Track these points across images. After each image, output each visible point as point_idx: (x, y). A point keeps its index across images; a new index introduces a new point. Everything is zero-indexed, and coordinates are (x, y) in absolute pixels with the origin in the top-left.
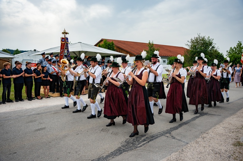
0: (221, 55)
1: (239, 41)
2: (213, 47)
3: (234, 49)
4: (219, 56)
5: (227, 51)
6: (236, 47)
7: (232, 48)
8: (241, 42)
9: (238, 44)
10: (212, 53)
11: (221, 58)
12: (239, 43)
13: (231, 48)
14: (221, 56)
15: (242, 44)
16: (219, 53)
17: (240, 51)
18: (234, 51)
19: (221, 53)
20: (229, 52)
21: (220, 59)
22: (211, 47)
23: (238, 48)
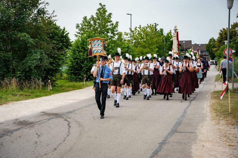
0: (63, 33)
1: (101, 4)
2: (41, 12)
3: (92, 22)
4: (56, 34)
5: (78, 26)
6: (95, 16)
7: (88, 18)
8: (104, 6)
9: (99, 10)
10: (38, 28)
11: (63, 42)
12: (100, 7)
13: (85, 18)
14: (62, 36)
15: (106, 11)
16: (57, 28)
17: (104, 27)
18: (91, 25)
19: (62, 28)
20: (82, 29)
21: (61, 44)
22: (36, 12)
23: (99, 19)
